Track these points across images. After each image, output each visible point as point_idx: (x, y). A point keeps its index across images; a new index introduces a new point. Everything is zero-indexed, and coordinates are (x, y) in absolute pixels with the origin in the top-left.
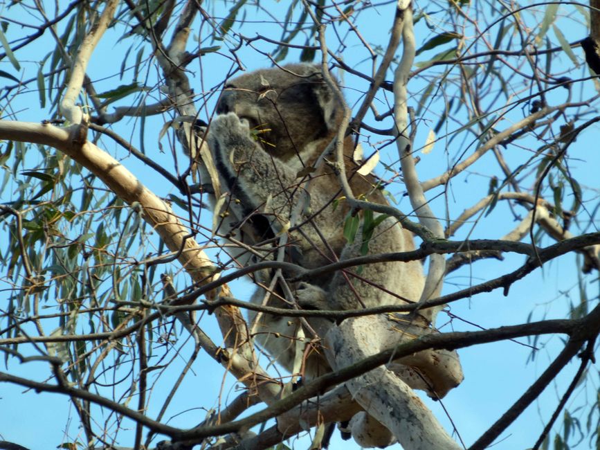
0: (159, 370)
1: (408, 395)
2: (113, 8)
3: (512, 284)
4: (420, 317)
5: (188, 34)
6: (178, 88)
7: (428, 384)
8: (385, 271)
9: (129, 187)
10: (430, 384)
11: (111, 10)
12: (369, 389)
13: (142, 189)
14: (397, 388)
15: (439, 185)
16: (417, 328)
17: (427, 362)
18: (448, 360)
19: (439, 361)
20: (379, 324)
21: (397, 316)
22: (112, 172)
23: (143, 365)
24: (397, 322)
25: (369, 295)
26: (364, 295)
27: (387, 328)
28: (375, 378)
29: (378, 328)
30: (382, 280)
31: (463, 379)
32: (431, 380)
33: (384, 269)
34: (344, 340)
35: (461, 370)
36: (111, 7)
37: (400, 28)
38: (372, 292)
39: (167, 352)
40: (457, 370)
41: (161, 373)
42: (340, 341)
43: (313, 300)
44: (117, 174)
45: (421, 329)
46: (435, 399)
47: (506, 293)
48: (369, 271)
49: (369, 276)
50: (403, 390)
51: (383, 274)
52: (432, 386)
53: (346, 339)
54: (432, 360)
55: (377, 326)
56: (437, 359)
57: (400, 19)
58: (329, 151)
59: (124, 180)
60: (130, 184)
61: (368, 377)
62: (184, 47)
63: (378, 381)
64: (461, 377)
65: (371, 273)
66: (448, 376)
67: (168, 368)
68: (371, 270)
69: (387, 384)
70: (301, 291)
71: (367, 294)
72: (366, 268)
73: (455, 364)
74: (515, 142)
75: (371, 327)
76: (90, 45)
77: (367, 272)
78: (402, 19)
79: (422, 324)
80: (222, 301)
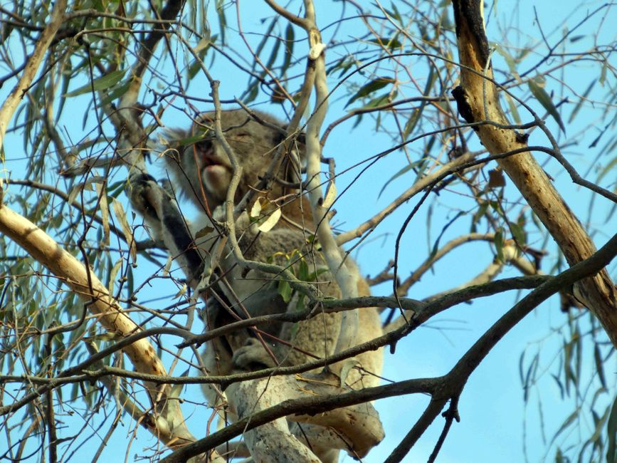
0: (69, 442)
1: (307, 459)
2: (34, 69)
3: (398, 341)
4: (332, 376)
5: (140, 85)
6: (127, 141)
7: (346, 443)
8: (333, 323)
9: (48, 252)
10: (349, 443)
11: (32, 71)
12: (269, 454)
13: (62, 253)
14: (297, 452)
15: (355, 238)
16: (330, 387)
17: (343, 421)
18: (366, 418)
19: (355, 420)
20: (286, 385)
21: (308, 377)
22: (29, 237)
23: (53, 437)
24: (307, 382)
25: (317, 350)
26: (313, 349)
27: (295, 388)
28: (274, 442)
29: (285, 389)
30: (330, 333)
31: (384, 436)
32: (350, 439)
33: (332, 322)
34: (247, 404)
35: (381, 428)
36: (31, 68)
37: (312, 78)
38: (320, 346)
39: (106, 418)
40: (376, 427)
41: (70, 445)
42: (244, 405)
43: (260, 357)
44: (35, 238)
45: (334, 388)
46: (356, 458)
47: (393, 351)
48: (316, 324)
49: (317, 329)
50: (302, 453)
51: (331, 327)
52: (351, 445)
53: (249, 402)
54: (348, 418)
55: (285, 387)
56: (353, 418)
57: (312, 69)
58: (241, 208)
59: (43, 244)
60: (50, 248)
61: (267, 441)
62: (136, 98)
63: (278, 445)
64: (381, 435)
65: (318, 326)
66: (366, 435)
67: (77, 439)
68: (318, 323)
69: (286, 448)
70: (248, 347)
71: (315, 348)
72: (314, 322)
73: (374, 422)
74: (447, 187)
75: (277, 389)
76: (10, 107)
77: (315, 325)
78: (314, 68)
79: (335, 383)
80: (104, 371)
